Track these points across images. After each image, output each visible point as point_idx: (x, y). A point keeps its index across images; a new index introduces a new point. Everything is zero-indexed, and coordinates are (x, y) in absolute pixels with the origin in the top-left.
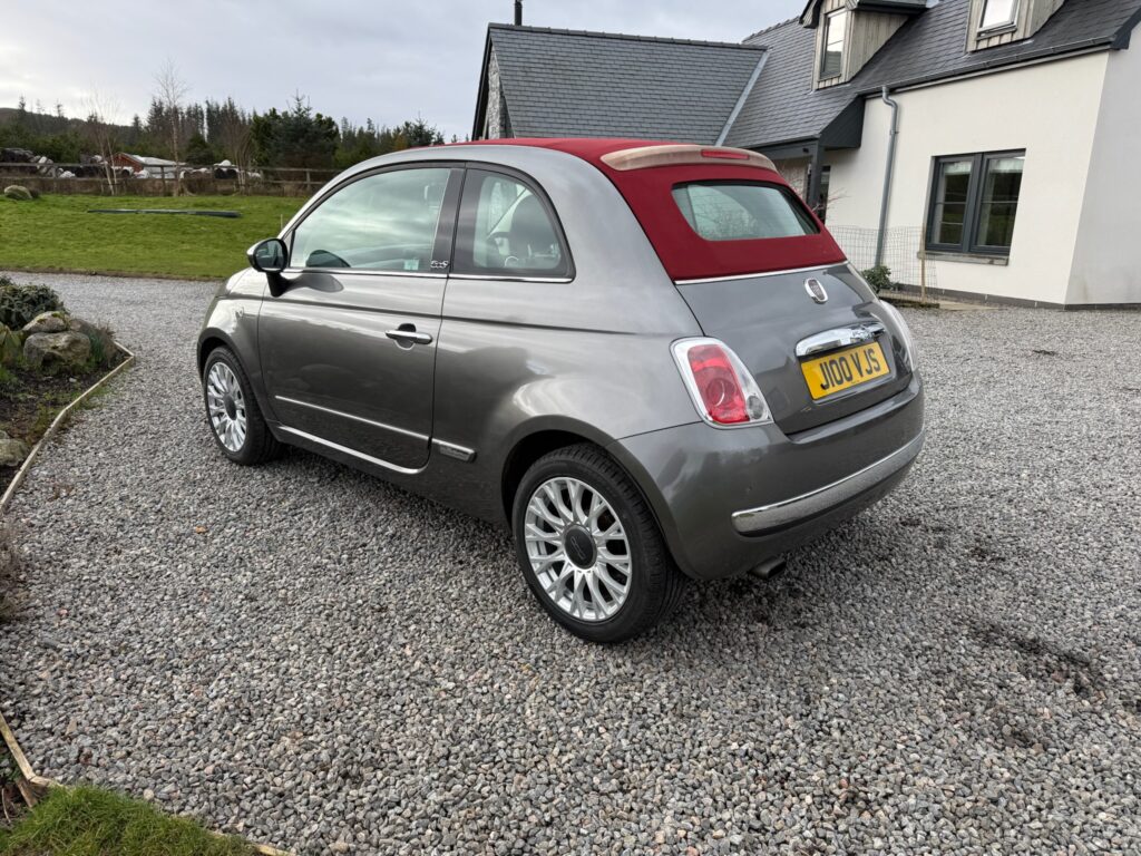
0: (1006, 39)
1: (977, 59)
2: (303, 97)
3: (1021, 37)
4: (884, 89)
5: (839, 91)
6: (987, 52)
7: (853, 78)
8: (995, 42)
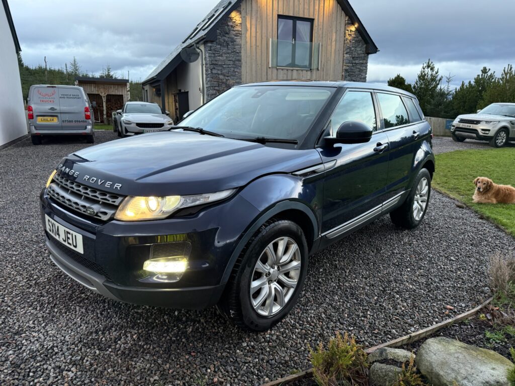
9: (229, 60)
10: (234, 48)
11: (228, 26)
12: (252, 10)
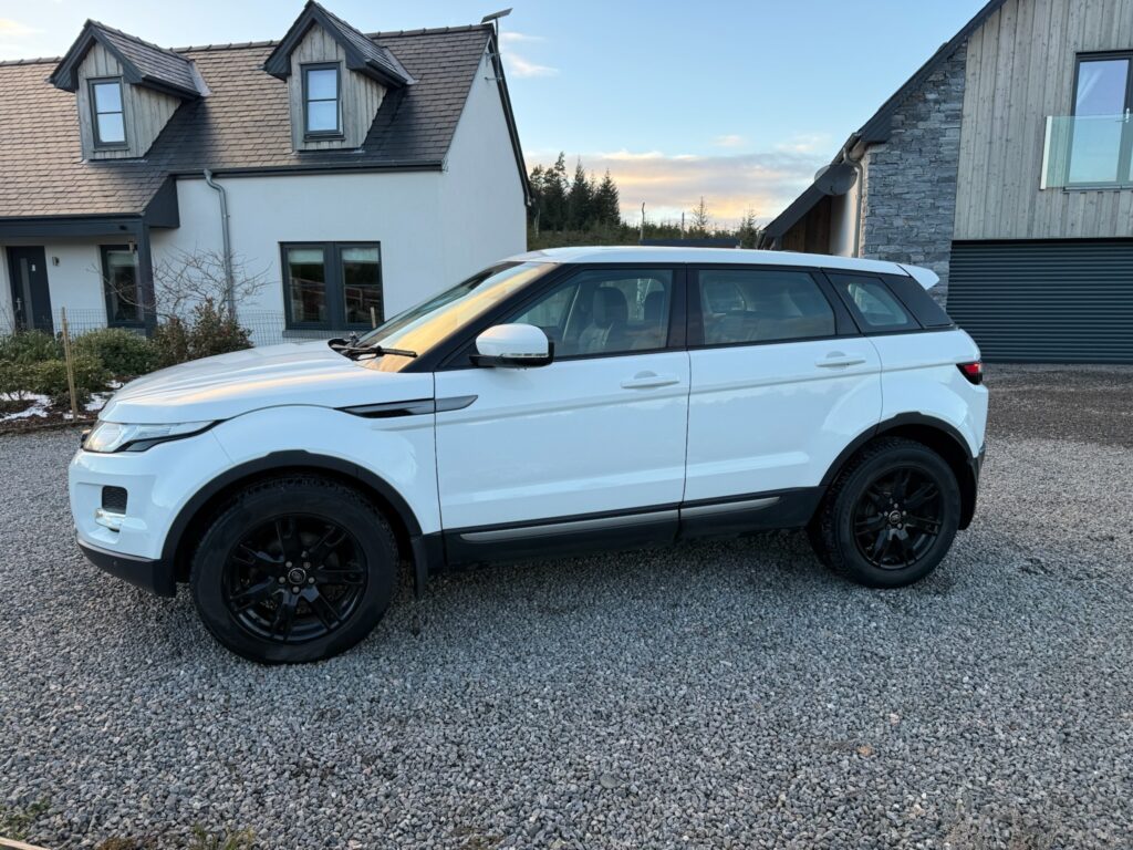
0: (336, 145)
1: (312, 157)
3: (351, 146)
4: (206, 172)
5: (132, 166)
6: (318, 154)
7: (146, 154)
8: (325, 145)
9: (924, 182)
10: (939, 152)
11: (926, 101)
12: (998, 55)
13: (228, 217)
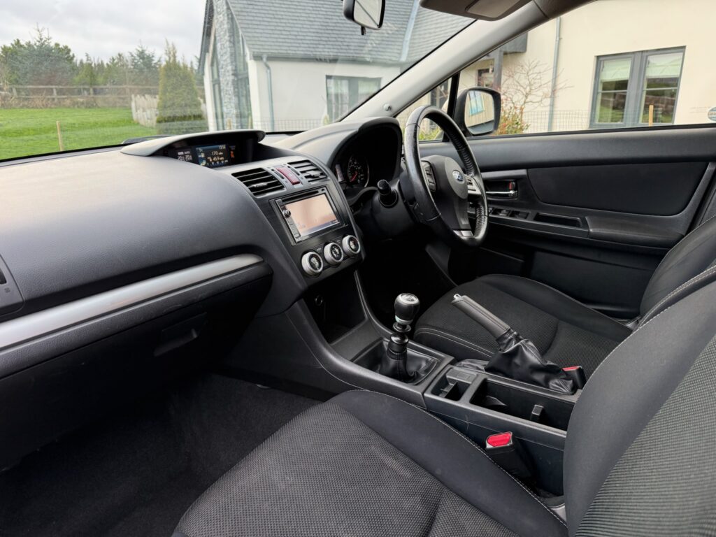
2: (43, 29)
13: (560, 39)
